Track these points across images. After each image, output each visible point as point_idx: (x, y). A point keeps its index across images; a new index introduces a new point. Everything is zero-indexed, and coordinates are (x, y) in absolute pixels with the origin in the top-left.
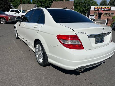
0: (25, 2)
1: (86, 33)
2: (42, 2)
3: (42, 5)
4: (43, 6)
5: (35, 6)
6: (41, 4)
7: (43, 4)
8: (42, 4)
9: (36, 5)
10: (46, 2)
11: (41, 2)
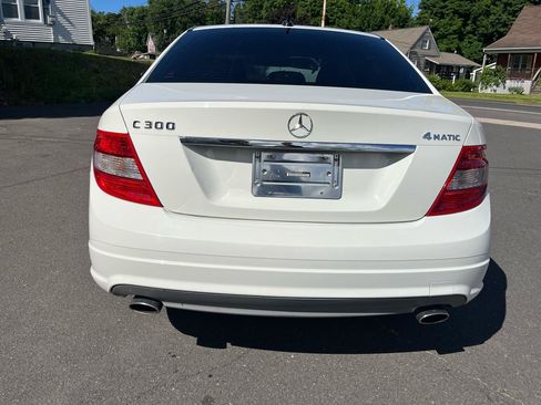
0: (383, 20)
1: (171, 126)
2: (466, 16)
3: (468, 28)
4: (473, 33)
5: (423, 36)
6: (460, 23)
7: (474, 22)
8: (465, 25)
9: (425, 32)
10: (487, 14)
11: (461, 15)
